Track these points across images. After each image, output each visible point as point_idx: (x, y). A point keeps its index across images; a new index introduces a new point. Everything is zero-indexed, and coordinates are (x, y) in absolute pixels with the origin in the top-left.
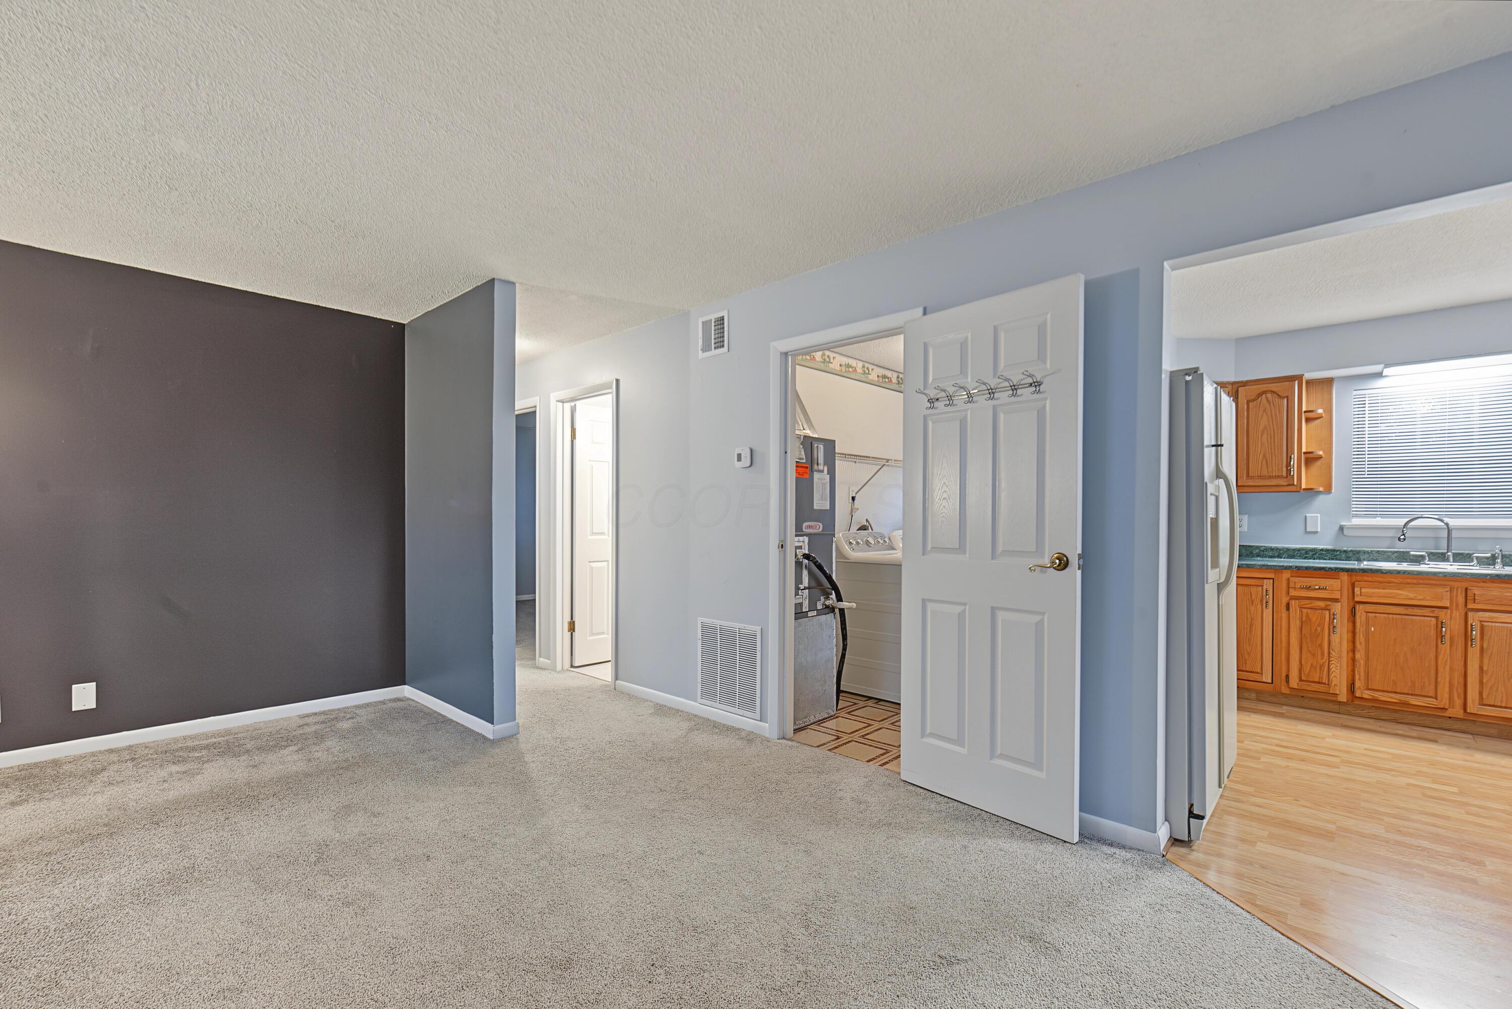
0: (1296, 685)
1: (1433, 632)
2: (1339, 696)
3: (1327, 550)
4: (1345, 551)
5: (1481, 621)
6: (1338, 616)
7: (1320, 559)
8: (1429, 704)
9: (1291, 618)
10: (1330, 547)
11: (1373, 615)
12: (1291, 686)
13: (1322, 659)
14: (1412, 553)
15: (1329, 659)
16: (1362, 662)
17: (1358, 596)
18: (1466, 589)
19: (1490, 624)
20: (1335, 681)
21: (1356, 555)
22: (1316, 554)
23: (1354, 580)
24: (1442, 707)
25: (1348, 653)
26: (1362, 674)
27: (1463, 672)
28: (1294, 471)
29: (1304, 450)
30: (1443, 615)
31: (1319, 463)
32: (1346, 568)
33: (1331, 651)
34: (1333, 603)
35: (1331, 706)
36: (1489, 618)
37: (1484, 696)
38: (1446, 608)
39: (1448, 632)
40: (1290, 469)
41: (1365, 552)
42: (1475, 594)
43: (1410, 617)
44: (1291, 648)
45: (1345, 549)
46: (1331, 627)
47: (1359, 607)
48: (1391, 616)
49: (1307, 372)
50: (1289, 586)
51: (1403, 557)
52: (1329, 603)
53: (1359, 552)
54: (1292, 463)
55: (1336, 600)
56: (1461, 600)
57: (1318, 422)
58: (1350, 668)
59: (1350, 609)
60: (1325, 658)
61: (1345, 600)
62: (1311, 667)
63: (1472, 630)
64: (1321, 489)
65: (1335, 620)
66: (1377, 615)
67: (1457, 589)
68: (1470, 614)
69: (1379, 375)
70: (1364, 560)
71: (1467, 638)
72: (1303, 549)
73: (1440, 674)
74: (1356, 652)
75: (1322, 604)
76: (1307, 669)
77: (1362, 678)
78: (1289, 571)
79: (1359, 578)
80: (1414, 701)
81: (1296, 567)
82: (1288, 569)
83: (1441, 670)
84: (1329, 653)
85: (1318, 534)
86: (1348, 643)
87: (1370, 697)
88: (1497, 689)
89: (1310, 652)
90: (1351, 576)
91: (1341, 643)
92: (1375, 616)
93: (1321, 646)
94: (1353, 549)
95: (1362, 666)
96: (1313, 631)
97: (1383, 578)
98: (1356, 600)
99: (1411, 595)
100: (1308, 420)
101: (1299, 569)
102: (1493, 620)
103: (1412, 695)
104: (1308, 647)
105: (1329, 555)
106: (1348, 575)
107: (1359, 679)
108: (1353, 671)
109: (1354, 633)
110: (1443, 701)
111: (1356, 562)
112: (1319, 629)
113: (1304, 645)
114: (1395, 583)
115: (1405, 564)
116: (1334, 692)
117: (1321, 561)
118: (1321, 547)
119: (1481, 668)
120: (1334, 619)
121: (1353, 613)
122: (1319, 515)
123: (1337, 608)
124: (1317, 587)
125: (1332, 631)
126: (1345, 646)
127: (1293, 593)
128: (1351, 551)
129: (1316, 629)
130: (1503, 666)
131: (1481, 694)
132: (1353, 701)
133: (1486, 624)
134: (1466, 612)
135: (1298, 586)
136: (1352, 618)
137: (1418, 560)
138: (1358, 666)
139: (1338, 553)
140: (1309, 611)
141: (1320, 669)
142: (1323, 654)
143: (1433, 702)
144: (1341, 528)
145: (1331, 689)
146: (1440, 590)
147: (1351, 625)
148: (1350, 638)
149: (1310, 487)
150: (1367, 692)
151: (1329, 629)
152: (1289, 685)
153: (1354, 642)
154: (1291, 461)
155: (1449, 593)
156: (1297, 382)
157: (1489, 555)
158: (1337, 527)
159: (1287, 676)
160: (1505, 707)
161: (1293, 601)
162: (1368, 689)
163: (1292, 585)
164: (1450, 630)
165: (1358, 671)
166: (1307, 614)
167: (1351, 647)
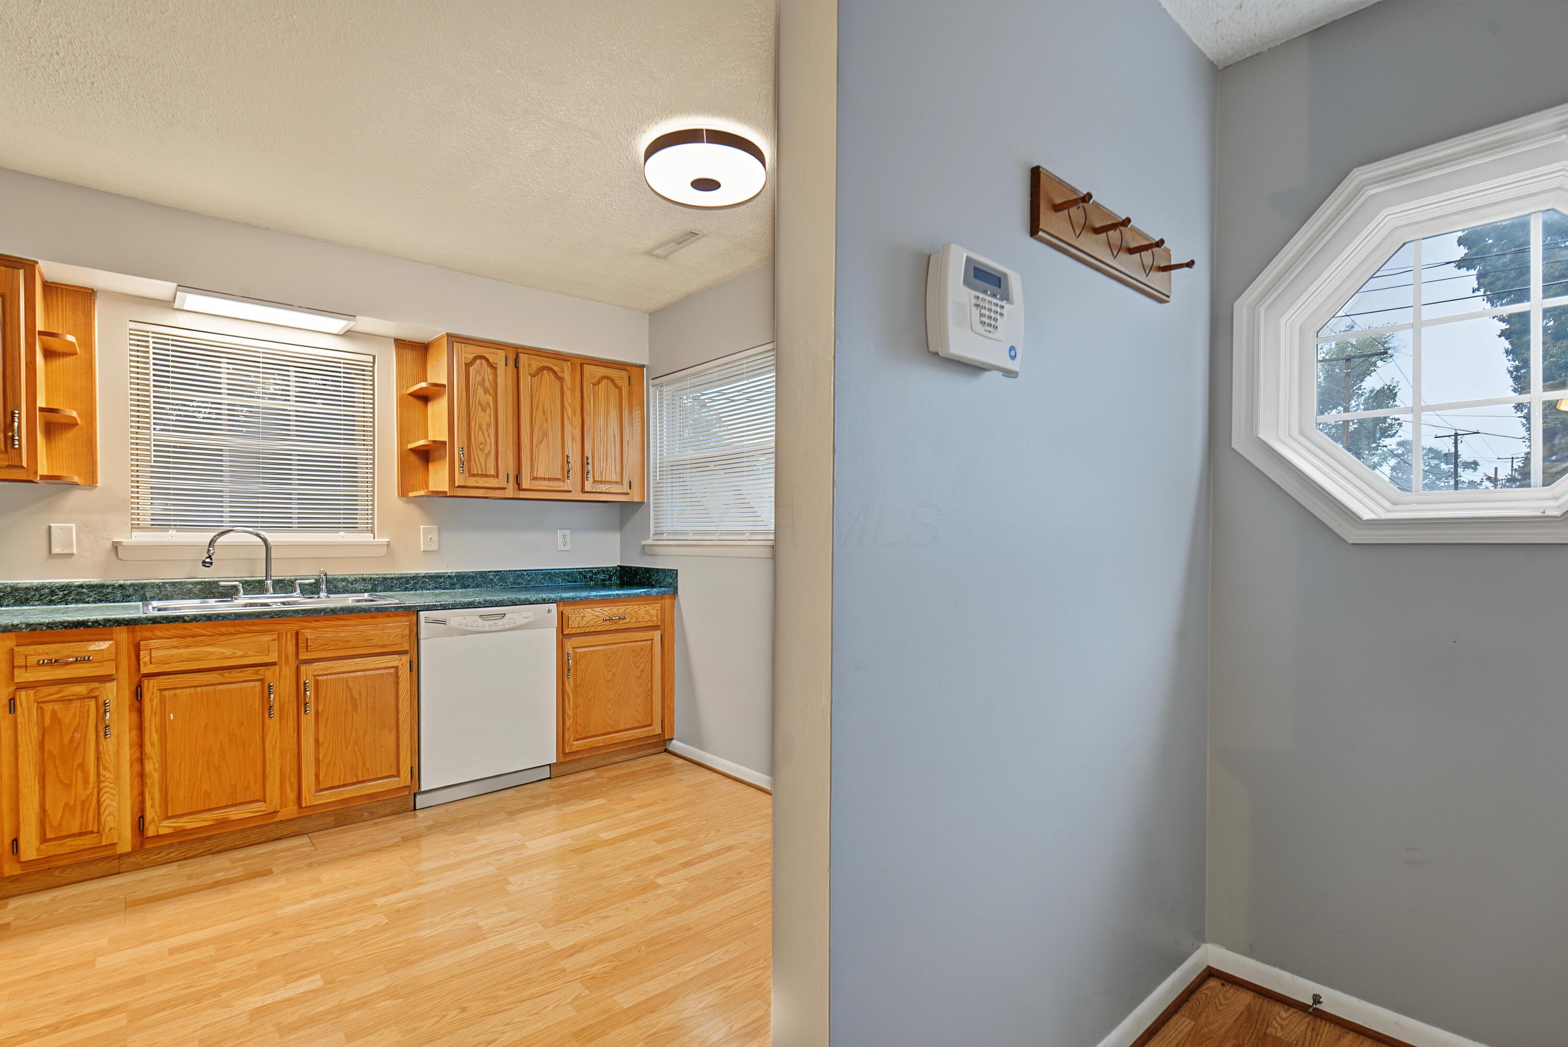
0: (35, 852)
1: (257, 704)
2: (117, 846)
3: (91, 587)
4: (121, 586)
5: (315, 676)
6: (112, 707)
7: (77, 601)
8: (254, 812)
9: (19, 726)
10: (95, 581)
11: (172, 692)
12: (23, 859)
13: (85, 788)
14: (222, 583)
15: (98, 786)
16: (156, 776)
17: (145, 664)
18: (297, 633)
19: (325, 677)
20: (109, 821)
21: (140, 592)
22: (70, 593)
23: (139, 639)
24: (272, 811)
25: (131, 766)
26: (157, 795)
27: (296, 752)
28: (20, 440)
29: (41, 403)
30: (269, 674)
31: (71, 434)
32: (124, 620)
33: (102, 771)
34: (102, 685)
35: (104, 866)
36: (323, 670)
37: (321, 778)
38: (274, 664)
39: (277, 697)
40: (13, 436)
41: (153, 586)
42: (307, 639)
43: (227, 686)
44: (22, 786)
45: (121, 582)
46: (101, 727)
47: (148, 682)
48: (199, 689)
49: (43, 259)
50: (13, 662)
51: (209, 590)
52: (96, 685)
53: (143, 586)
54: (16, 424)
55: (108, 678)
56: (291, 649)
57: (68, 360)
58: (136, 791)
59: (134, 688)
60: (91, 785)
61: (124, 676)
62: (64, 811)
63: (305, 690)
64: (76, 479)
65: (108, 714)
66: (179, 691)
67: (286, 634)
68: (303, 668)
69: (168, 305)
70: (153, 598)
71: (301, 703)
72: (44, 587)
73: (268, 763)
74: (146, 762)
75: (81, 689)
76: (55, 815)
77: (157, 803)
78: (13, 635)
79: (147, 634)
80: (235, 814)
81: (28, 625)
82: (10, 631)
83: (269, 756)
84: (98, 775)
85: (74, 557)
86: (131, 748)
87: (171, 831)
88: (335, 764)
89: (61, 782)
90: (133, 631)
91: (118, 753)
92: (175, 695)
93: (82, 766)
94: (134, 582)
95: (156, 781)
96: (66, 741)
97: (185, 628)
98: (142, 672)
99: (228, 652)
100: (49, 354)
101: (35, 630)
102: (329, 672)
103: (232, 806)
104: (58, 774)
105: (94, 595)
106: (128, 632)
107: (153, 806)
108: (142, 794)
109: (141, 728)
110: (274, 800)
111: (141, 603)
112: (78, 735)
113: (51, 773)
114: (206, 635)
115: (212, 602)
116: (111, 842)
117: (81, 605)
118: (78, 581)
119: (317, 741)
120: (105, 712)
121: (138, 694)
122: (74, 525)
123: (110, 691)
124: (71, 659)
125: (102, 734)
126: (127, 753)
127: (22, 676)
128: (132, 585)
129: (72, 738)
130: (340, 731)
131: (317, 776)
132: (142, 845)
133: (320, 678)
134: (298, 666)
135: (32, 660)
136: (137, 704)
137: (229, 593)
138: (149, 784)
139: (110, 590)
140: (57, 707)
141: (82, 810)
142: (86, 781)
143: (261, 807)
144: (116, 547)
145: (104, 837)
146: (266, 638)
147: (135, 715)
148: (135, 740)
149: (55, 474)
150: (165, 823)
151: (97, 732)
152: (19, 858)
153: (141, 745)
154: (13, 421)
155: (277, 642)
156: (22, 272)
157: (313, 581)
158: (109, 545)
159: (15, 842)
160: (344, 786)
161: (23, 693)
162: (168, 818)
163: (19, 661)
164: (279, 695)
165: (150, 793)
166: (54, 712)
167: (137, 755)
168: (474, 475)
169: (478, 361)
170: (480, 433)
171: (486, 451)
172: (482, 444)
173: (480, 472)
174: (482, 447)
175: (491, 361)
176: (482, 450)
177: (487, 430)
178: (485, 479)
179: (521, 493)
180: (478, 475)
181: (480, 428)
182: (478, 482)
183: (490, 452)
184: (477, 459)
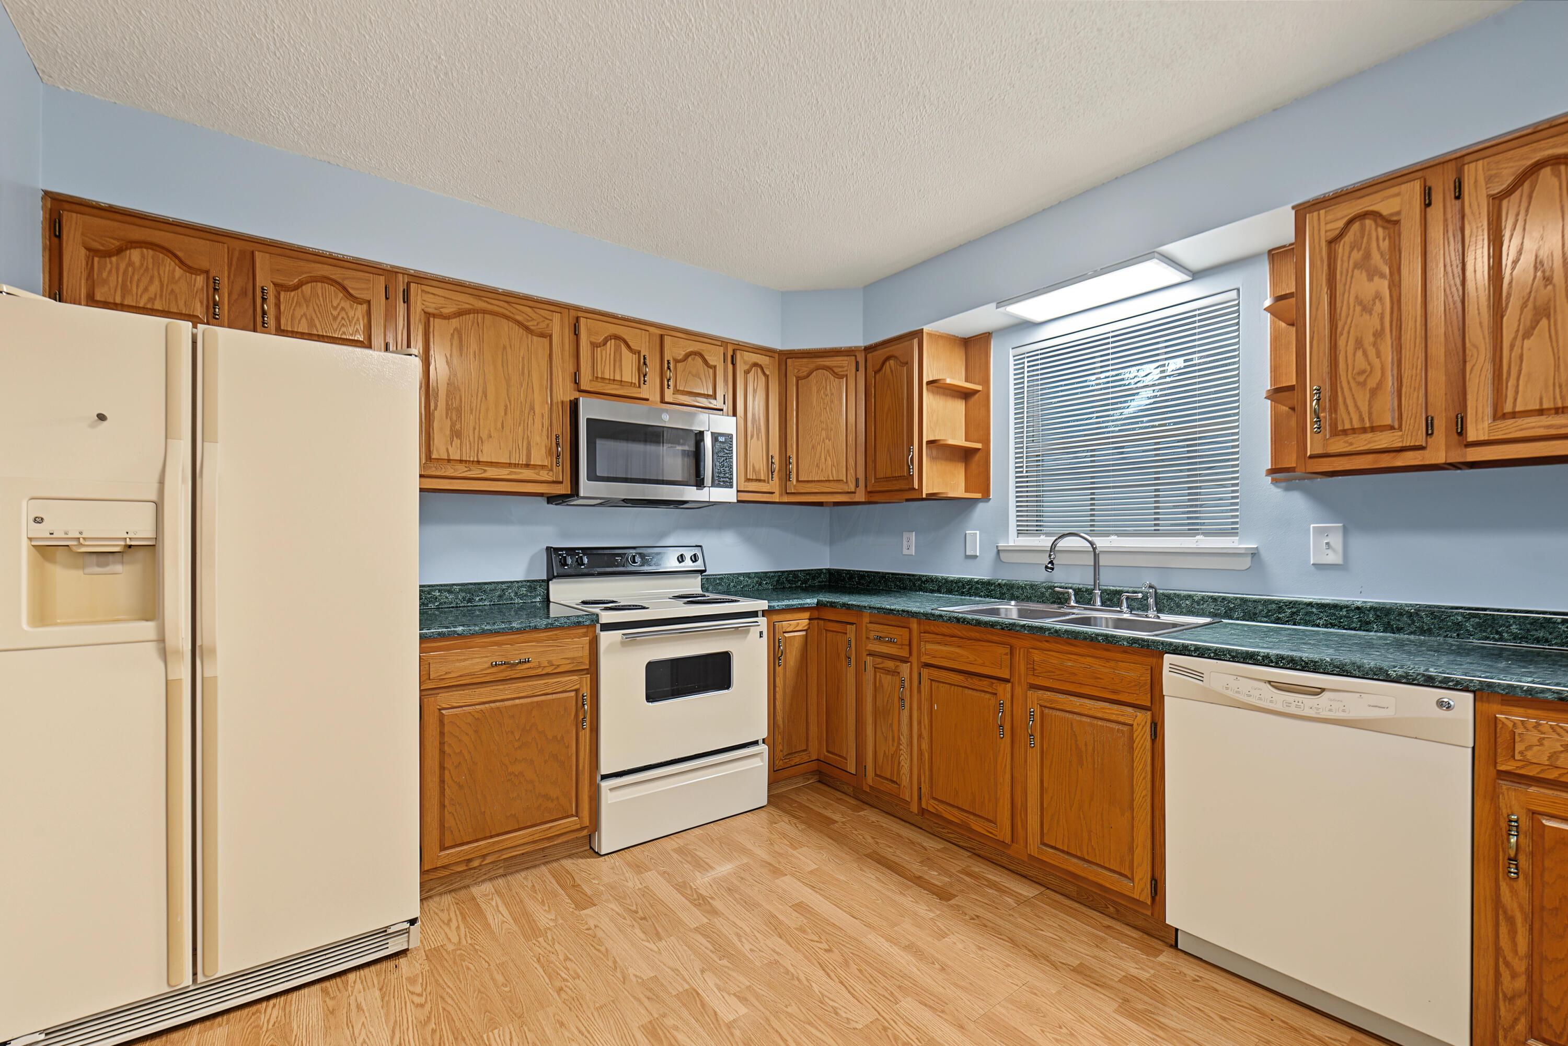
168: (1345, 432)
169: (1356, 226)
170: (1360, 353)
171: (1372, 383)
172: (1362, 372)
173: (1356, 425)
174: (1361, 379)
175: (1385, 213)
176: (1363, 384)
177: (1375, 344)
178: (1370, 435)
179: (1470, 450)
180: (1354, 431)
181: (1359, 344)
182: (1351, 444)
183: (1380, 385)
184: (1350, 402)
